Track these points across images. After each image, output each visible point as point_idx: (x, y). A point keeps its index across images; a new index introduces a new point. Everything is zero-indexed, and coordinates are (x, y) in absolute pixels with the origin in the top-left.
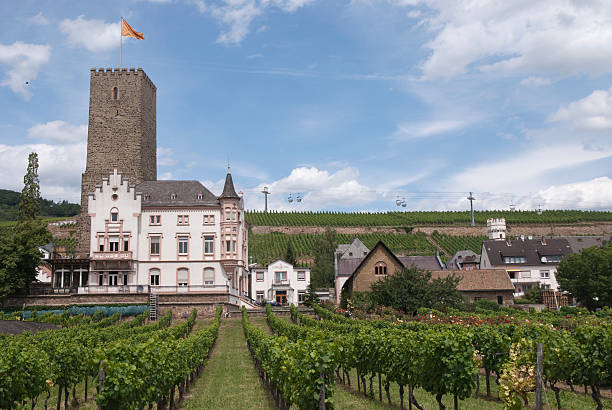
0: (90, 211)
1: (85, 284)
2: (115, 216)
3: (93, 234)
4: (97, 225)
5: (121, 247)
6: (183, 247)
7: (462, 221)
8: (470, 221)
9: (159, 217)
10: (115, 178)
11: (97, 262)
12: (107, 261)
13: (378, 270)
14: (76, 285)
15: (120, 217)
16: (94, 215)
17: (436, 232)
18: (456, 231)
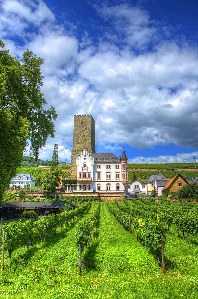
0: (77, 164)
1: (75, 189)
2: (85, 166)
3: (78, 172)
4: (79, 168)
5: (87, 177)
6: (108, 177)
7: (191, 167)
8: (194, 167)
9: (100, 166)
10: (85, 152)
11: (80, 181)
12: (83, 181)
13: (179, 184)
14: (72, 190)
15: (87, 166)
16: (78, 165)
17: (183, 171)
18: (190, 170)
